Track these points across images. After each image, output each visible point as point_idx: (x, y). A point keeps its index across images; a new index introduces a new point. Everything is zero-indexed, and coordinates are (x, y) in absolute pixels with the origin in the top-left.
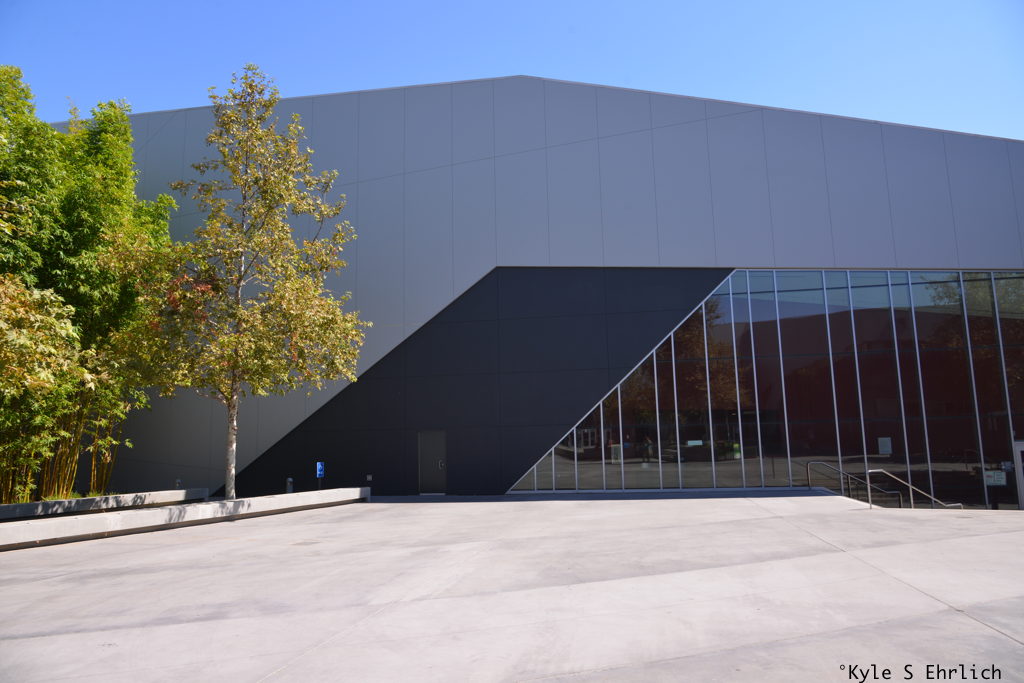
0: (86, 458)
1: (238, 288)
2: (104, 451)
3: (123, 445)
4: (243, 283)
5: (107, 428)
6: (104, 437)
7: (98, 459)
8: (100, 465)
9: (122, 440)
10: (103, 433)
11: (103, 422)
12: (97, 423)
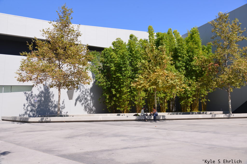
0: (200, 103)
1: (226, 63)
2: (204, 102)
3: (208, 101)
4: (227, 62)
5: (204, 97)
6: (203, 99)
7: (203, 104)
8: (204, 105)
9: (208, 100)
10: (203, 98)
11: (203, 96)
12: (202, 96)
